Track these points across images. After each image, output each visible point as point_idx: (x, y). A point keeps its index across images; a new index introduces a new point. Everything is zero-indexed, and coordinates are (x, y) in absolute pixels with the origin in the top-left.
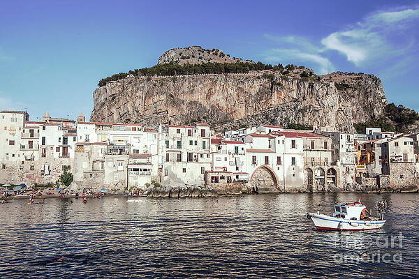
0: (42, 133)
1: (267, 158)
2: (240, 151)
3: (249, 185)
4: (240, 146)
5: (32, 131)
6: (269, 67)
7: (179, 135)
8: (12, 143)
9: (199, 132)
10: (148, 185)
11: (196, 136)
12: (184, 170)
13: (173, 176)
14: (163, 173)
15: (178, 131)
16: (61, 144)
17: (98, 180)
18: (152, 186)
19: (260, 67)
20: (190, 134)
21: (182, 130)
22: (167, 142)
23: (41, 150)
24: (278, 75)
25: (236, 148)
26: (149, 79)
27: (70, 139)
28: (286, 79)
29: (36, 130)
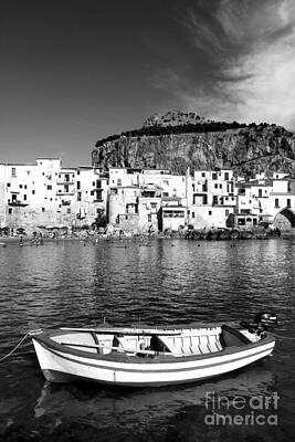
0: (77, 178)
1: (289, 201)
2: (264, 194)
3: (272, 227)
4: (264, 189)
5: (67, 176)
6: (244, 126)
7: (203, 179)
8: (49, 187)
9: (223, 175)
10: (182, 227)
11: (221, 179)
12: (210, 213)
13: (200, 219)
14: (191, 215)
15: (203, 175)
16: (95, 187)
17: (133, 222)
18: (186, 228)
19: (235, 125)
20: (215, 177)
21: (207, 173)
22: (193, 185)
23: (76, 194)
24: (252, 133)
25: (260, 191)
26: (139, 139)
27: (104, 183)
28: (261, 136)
29: (71, 176)
